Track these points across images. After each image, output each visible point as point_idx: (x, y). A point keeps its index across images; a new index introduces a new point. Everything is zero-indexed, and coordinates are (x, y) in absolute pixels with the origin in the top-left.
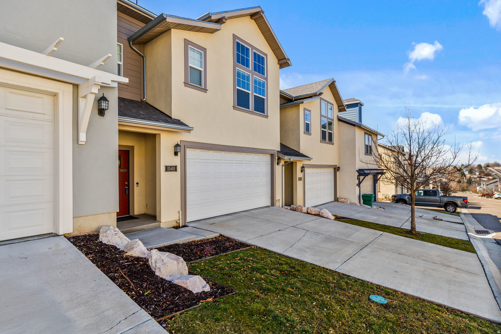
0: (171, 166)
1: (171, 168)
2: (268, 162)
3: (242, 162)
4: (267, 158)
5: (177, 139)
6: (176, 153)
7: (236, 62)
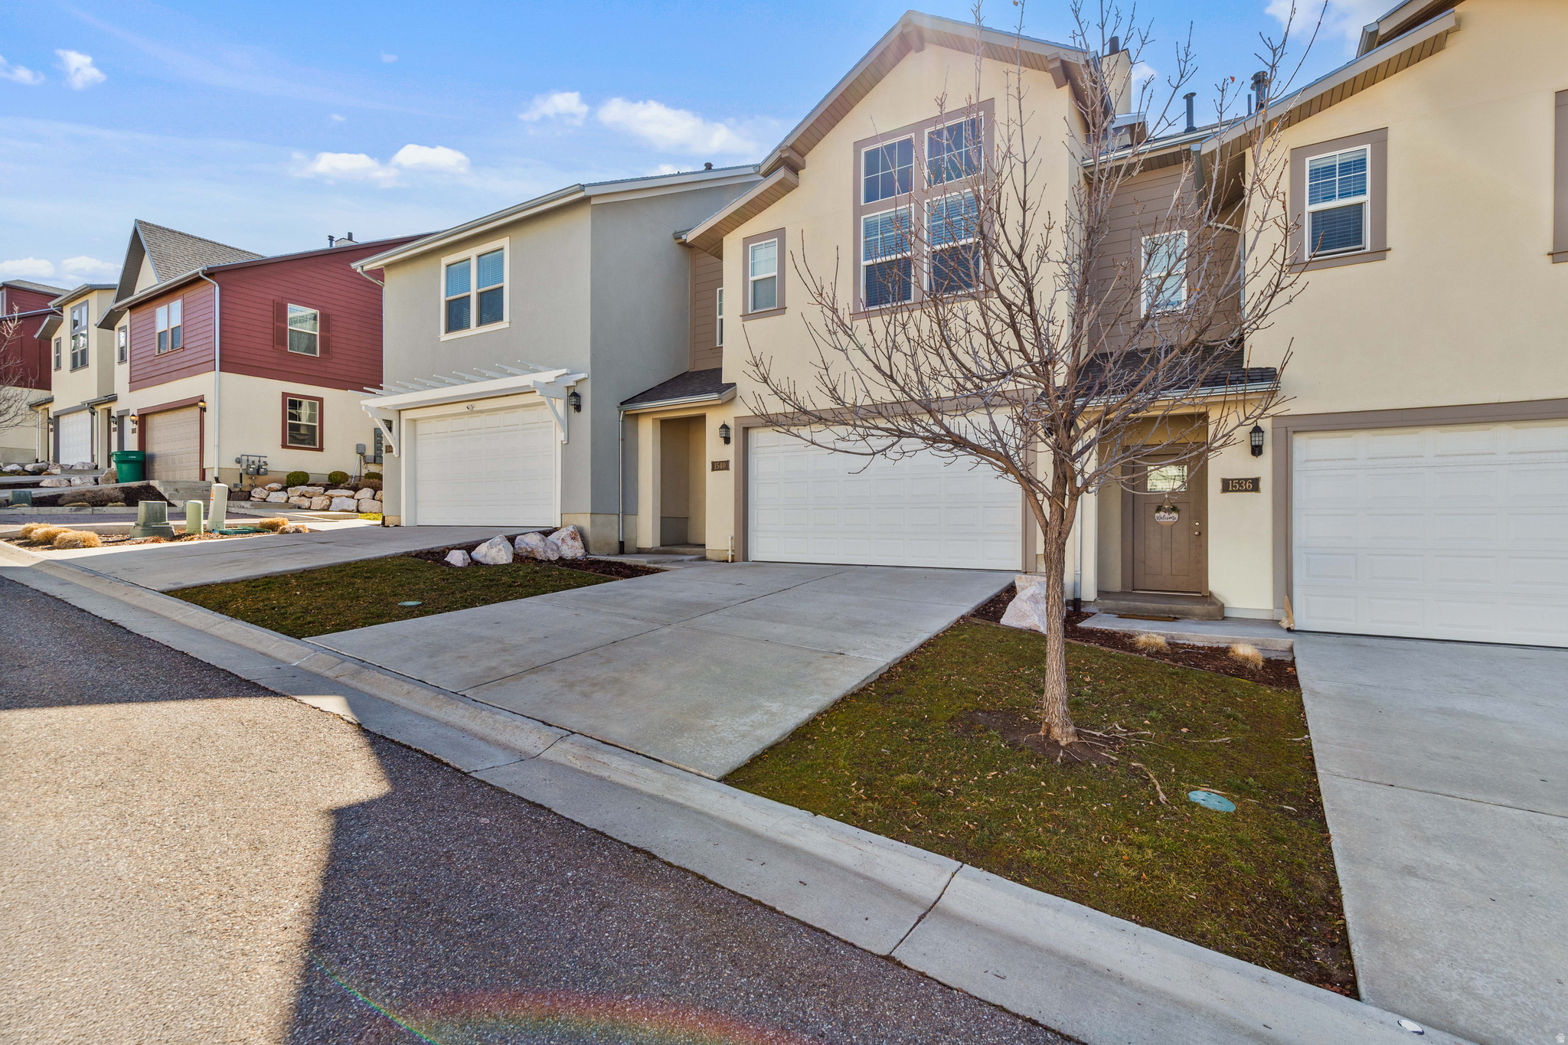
1: (719, 464)
5: (728, 416)
6: (727, 440)
7: (862, 204)
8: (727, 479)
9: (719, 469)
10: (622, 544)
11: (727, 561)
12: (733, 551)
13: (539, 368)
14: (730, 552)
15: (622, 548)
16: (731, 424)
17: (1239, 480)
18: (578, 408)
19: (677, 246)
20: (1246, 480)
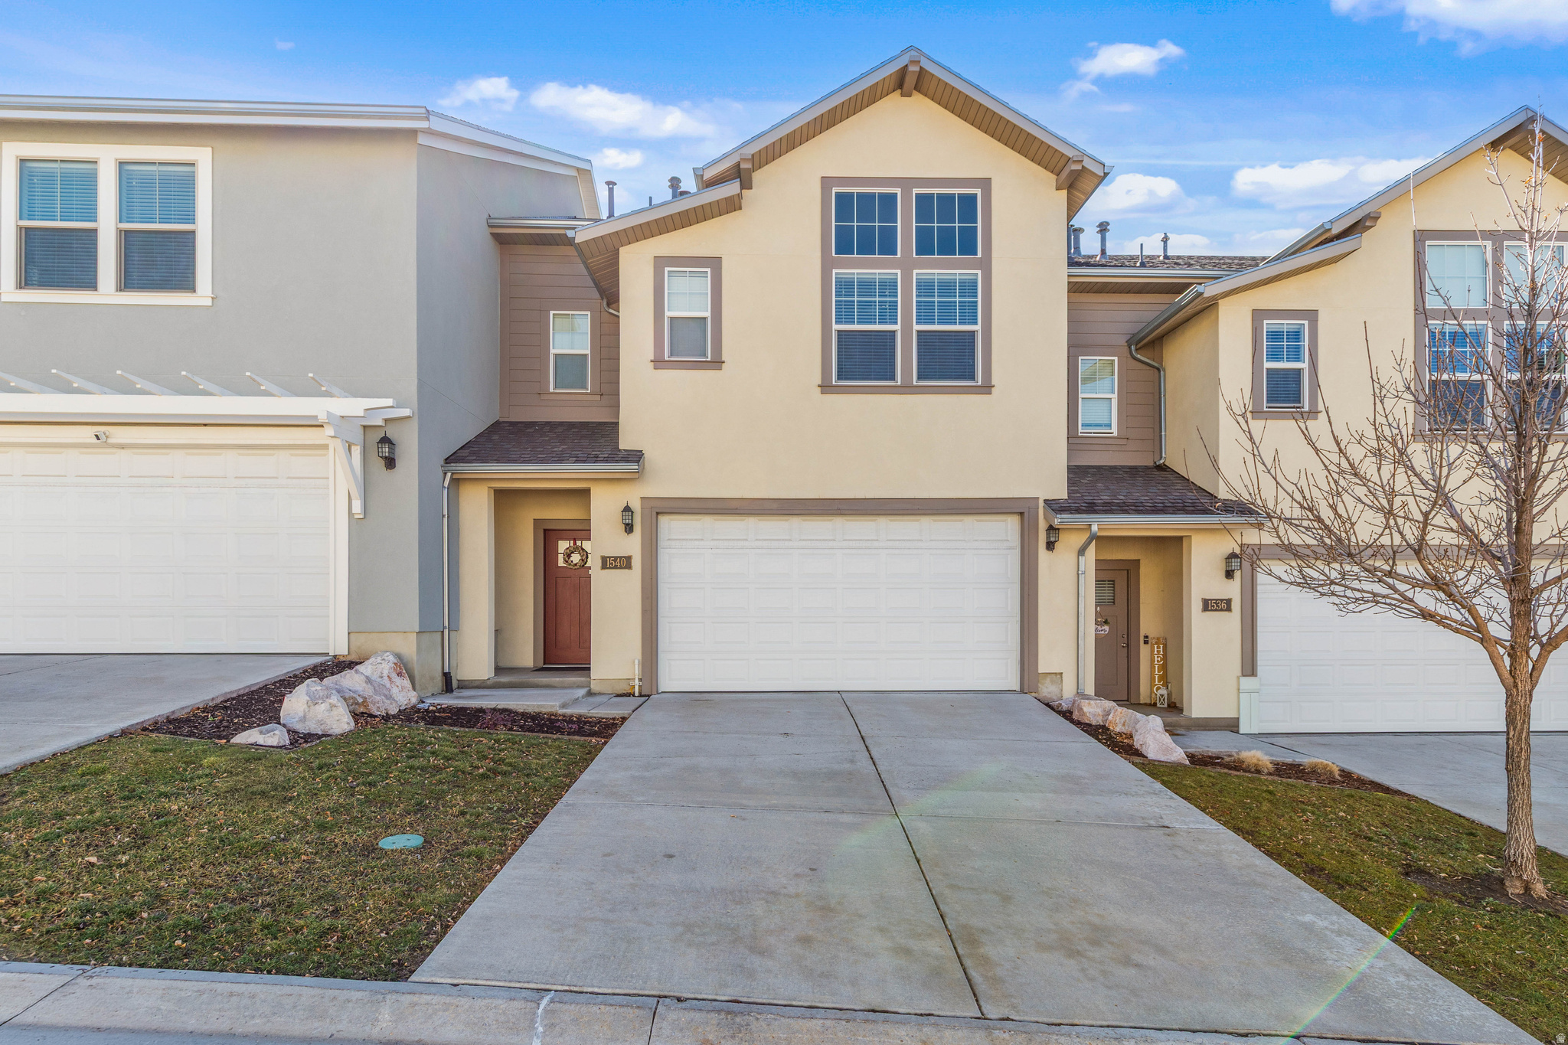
0: (616, 558)
1: (615, 561)
2: (1008, 541)
3: (876, 544)
4: (1008, 528)
5: (633, 495)
6: (629, 528)
7: (834, 255)
8: (631, 581)
9: (616, 567)
10: (447, 677)
11: (634, 696)
12: (640, 680)
13: (335, 390)
14: (637, 681)
15: (448, 684)
16: (636, 506)
17: (1217, 600)
18: (390, 463)
19: (490, 236)
20: (1222, 600)
